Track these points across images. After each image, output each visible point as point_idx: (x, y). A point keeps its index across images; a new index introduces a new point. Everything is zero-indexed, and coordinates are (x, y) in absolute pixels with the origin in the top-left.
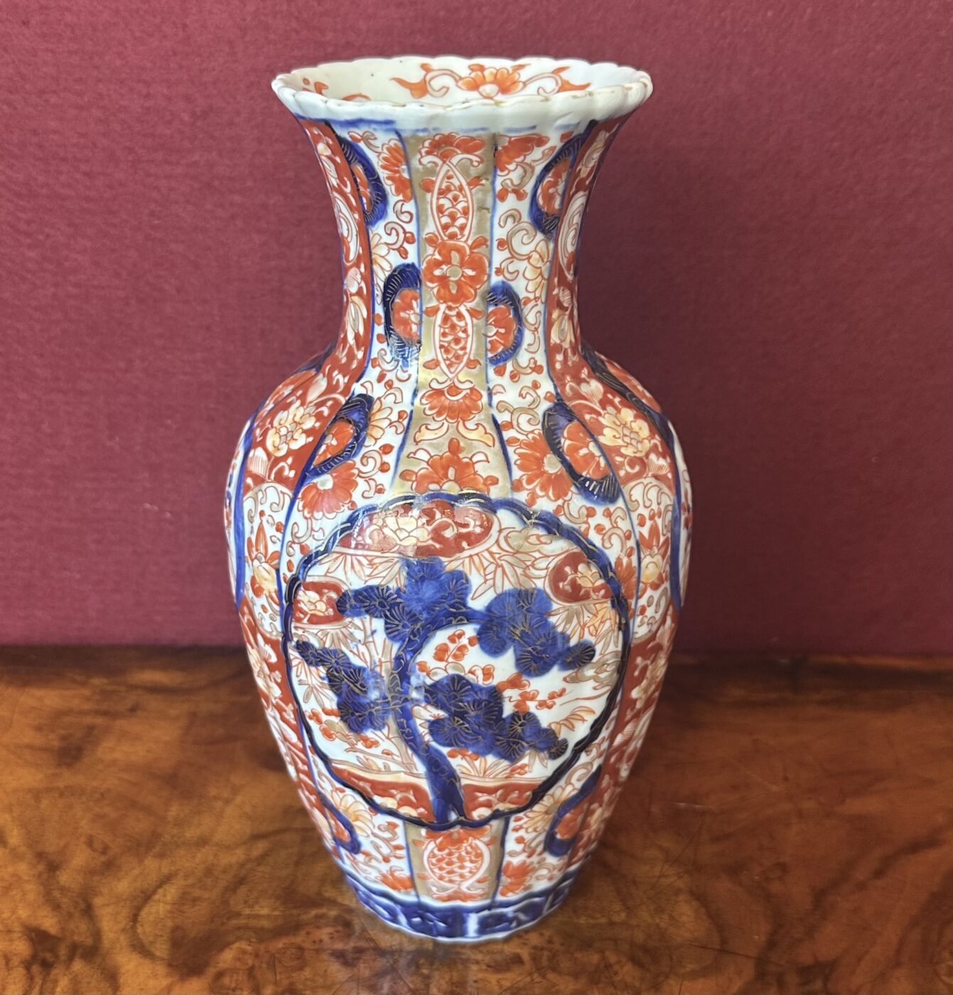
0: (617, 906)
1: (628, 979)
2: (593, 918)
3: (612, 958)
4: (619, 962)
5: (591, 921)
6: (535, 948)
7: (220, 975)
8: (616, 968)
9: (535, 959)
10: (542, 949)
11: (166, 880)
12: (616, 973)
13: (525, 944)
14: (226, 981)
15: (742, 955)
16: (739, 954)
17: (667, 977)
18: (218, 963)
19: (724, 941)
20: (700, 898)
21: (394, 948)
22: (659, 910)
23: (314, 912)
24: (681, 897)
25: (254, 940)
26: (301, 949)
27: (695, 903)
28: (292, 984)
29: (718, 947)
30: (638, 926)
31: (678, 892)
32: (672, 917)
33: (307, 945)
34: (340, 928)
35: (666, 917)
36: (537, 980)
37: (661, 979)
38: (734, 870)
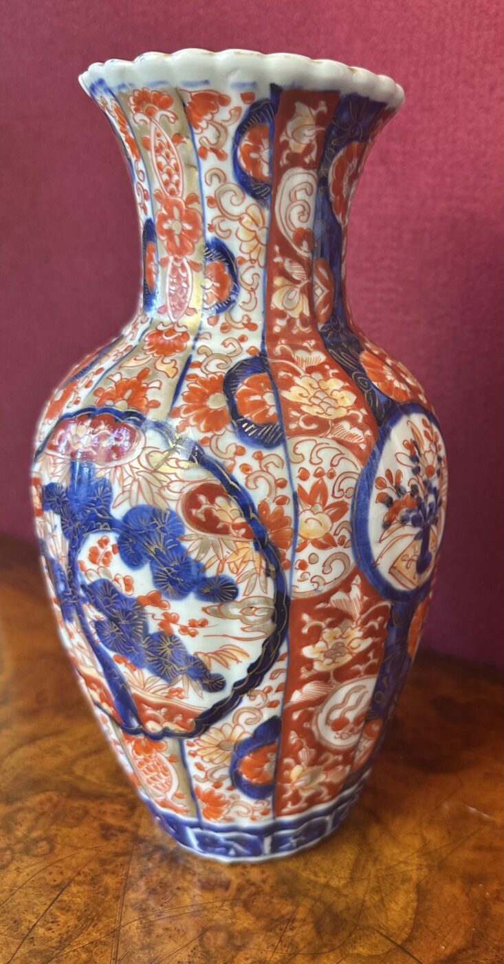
0: (345, 873)
1: (297, 939)
2: (315, 874)
3: (300, 915)
4: (304, 920)
5: (312, 877)
6: (248, 881)
7: (20, 810)
8: (296, 924)
9: (240, 889)
10: (253, 884)
11: (56, 733)
12: (292, 929)
13: (243, 874)
14: (20, 816)
15: (416, 959)
16: (413, 957)
17: (332, 950)
18: (26, 801)
19: (410, 939)
20: (422, 892)
21: (147, 838)
22: (377, 890)
23: (119, 790)
24: (406, 886)
25: (64, 794)
26: (86, 813)
27: (413, 896)
28: (56, 835)
29: (399, 943)
30: (346, 896)
31: (405, 880)
32: (382, 900)
33: (93, 812)
34: (125, 808)
35: (377, 898)
36: (225, 908)
37: (325, 950)
38: (471, 880)
